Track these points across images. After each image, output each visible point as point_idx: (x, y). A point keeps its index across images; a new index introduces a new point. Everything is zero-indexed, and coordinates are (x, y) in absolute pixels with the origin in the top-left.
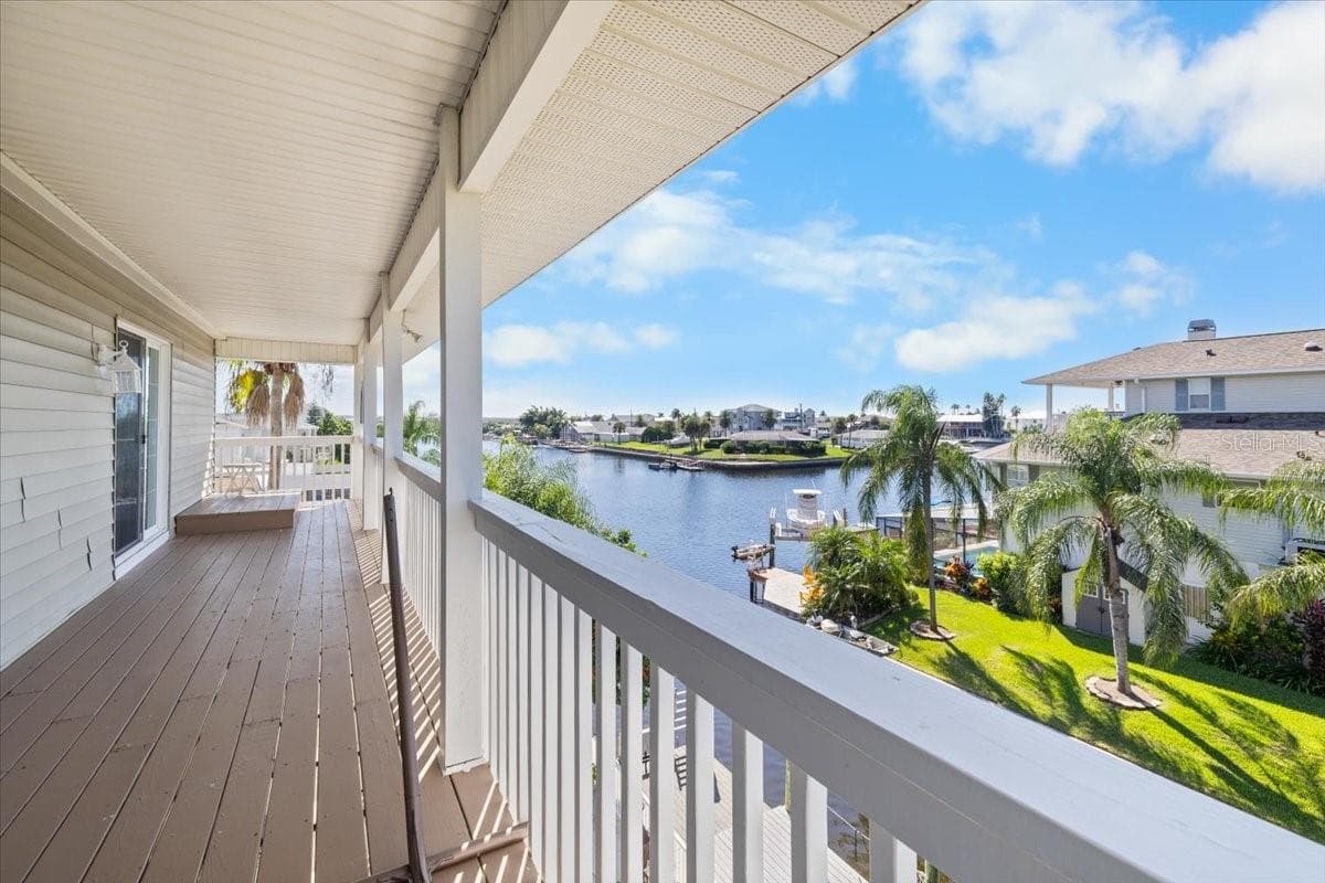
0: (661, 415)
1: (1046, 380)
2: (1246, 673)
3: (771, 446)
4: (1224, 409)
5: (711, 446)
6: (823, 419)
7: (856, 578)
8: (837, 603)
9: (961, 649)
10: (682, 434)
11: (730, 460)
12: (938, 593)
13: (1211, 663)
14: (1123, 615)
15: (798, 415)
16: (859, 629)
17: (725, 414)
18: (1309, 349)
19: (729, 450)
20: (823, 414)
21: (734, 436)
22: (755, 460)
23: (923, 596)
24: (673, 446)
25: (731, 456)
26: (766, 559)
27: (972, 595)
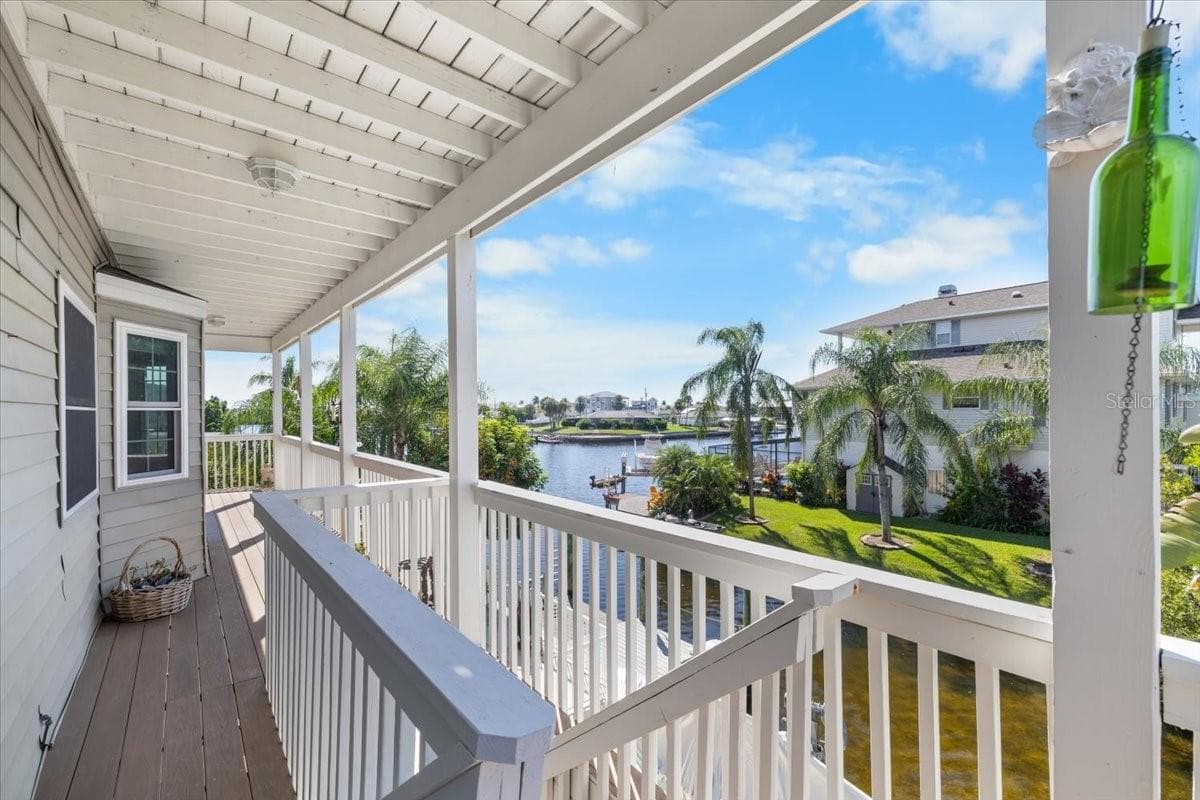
0: (522, 402)
1: (838, 330)
2: (968, 524)
3: (621, 422)
4: (959, 343)
5: (569, 423)
6: (664, 407)
7: (694, 482)
8: (677, 503)
9: (772, 529)
10: (542, 414)
11: (586, 434)
12: (755, 499)
13: (946, 522)
14: (888, 495)
15: (642, 403)
16: (694, 518)
17: (580, 399)
18: (1015, 296)
19: (584, 426)
20: (664, 403)
21: (588, 415)
22: (607, 434)
23: (745, 501)
24: (533, 425)
25: (587, 431)
26: (619, 486)
27: (782, 497)
